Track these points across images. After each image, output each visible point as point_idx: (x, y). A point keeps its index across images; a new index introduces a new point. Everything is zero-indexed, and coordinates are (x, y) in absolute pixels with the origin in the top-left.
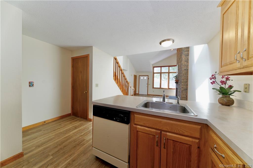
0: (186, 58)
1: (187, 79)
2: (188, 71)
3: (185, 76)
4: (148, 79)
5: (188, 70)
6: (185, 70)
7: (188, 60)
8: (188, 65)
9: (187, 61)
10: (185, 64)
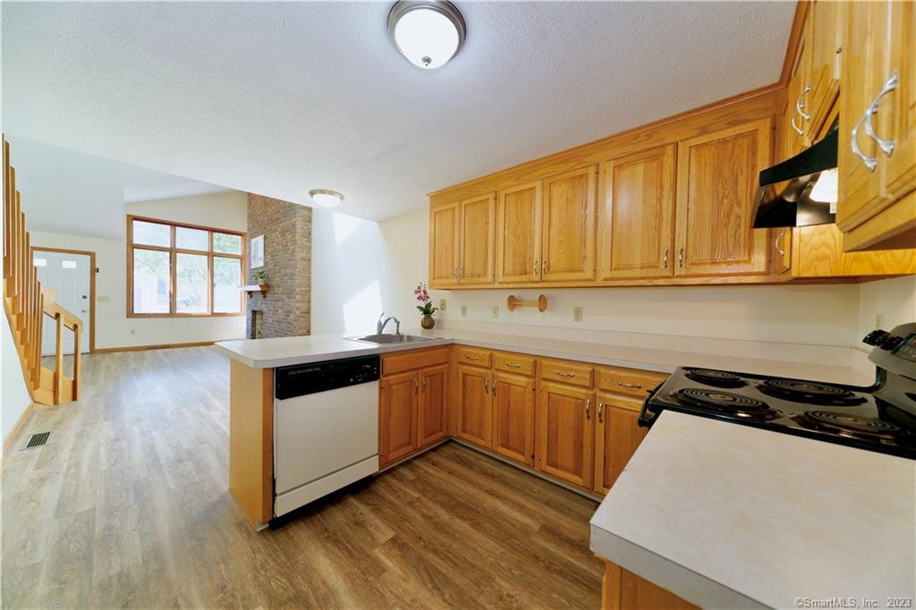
0: (305, 228)
1: (309, 285)
2: (310, 264)
3: (303, 277)
4: (94, 271)
5: (309, 260)
6: (303, 259)
7: (310, 233)
8: (310, 248)
9: (307, 237)
10: (302, 244)
